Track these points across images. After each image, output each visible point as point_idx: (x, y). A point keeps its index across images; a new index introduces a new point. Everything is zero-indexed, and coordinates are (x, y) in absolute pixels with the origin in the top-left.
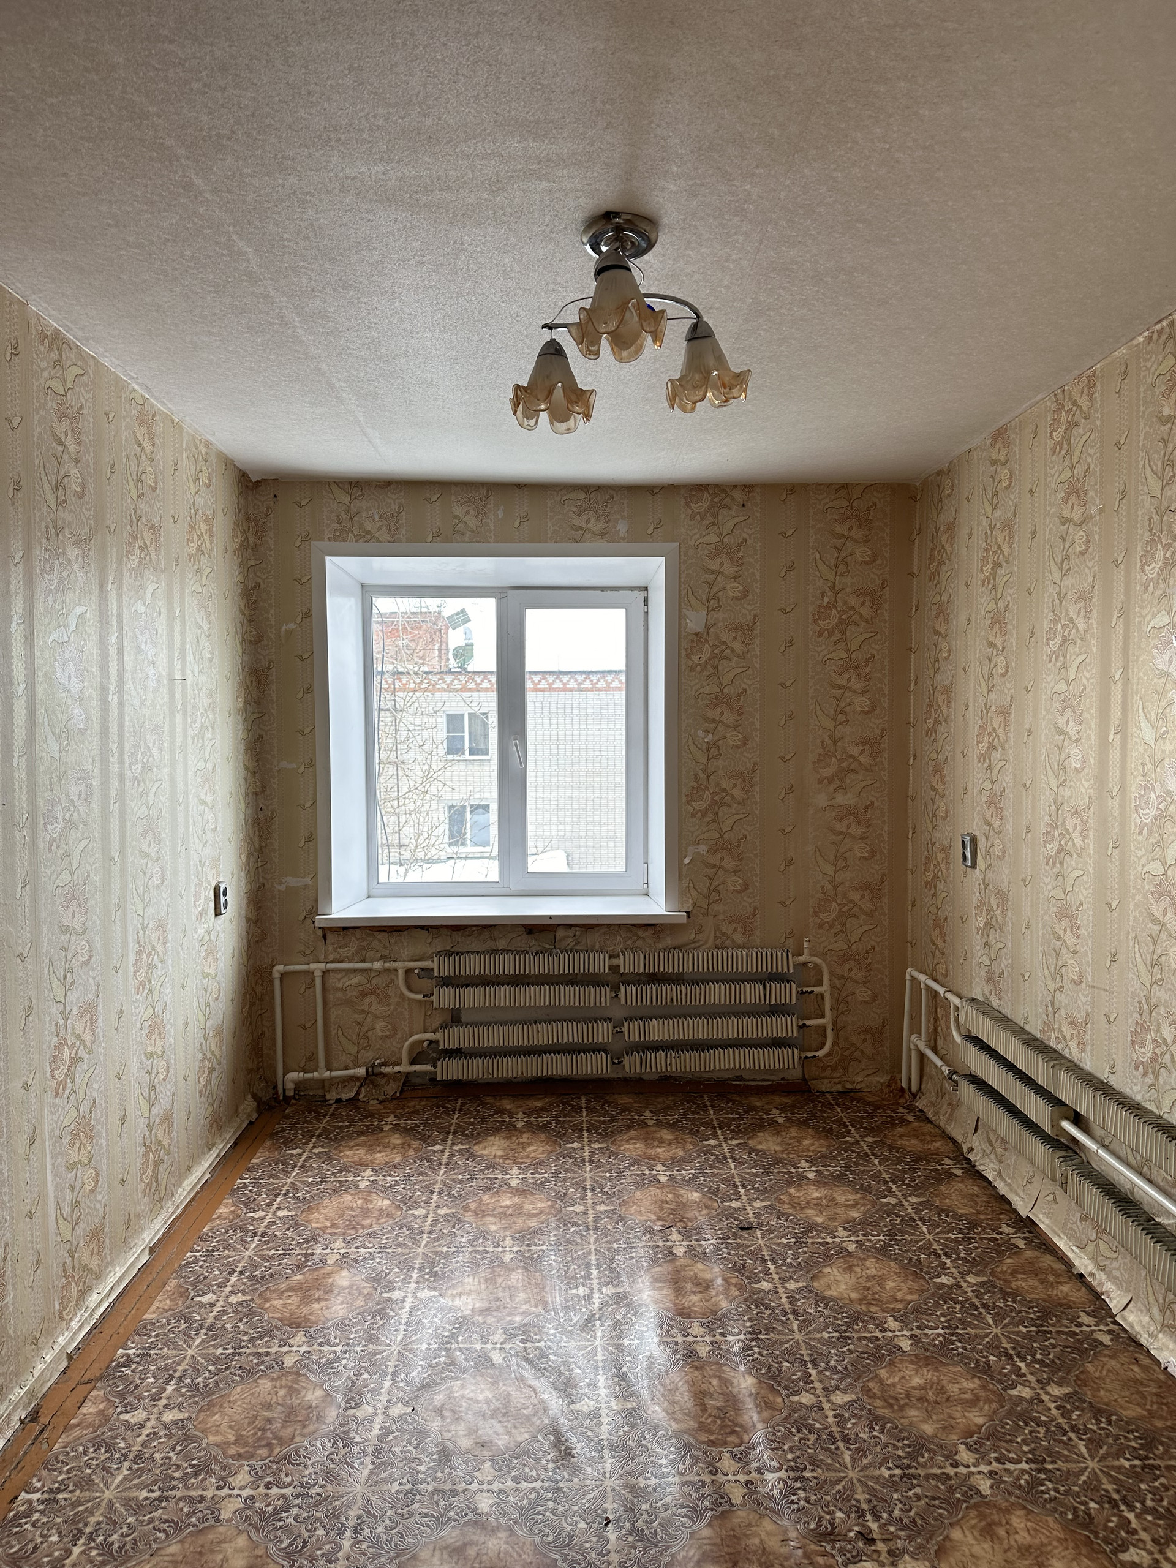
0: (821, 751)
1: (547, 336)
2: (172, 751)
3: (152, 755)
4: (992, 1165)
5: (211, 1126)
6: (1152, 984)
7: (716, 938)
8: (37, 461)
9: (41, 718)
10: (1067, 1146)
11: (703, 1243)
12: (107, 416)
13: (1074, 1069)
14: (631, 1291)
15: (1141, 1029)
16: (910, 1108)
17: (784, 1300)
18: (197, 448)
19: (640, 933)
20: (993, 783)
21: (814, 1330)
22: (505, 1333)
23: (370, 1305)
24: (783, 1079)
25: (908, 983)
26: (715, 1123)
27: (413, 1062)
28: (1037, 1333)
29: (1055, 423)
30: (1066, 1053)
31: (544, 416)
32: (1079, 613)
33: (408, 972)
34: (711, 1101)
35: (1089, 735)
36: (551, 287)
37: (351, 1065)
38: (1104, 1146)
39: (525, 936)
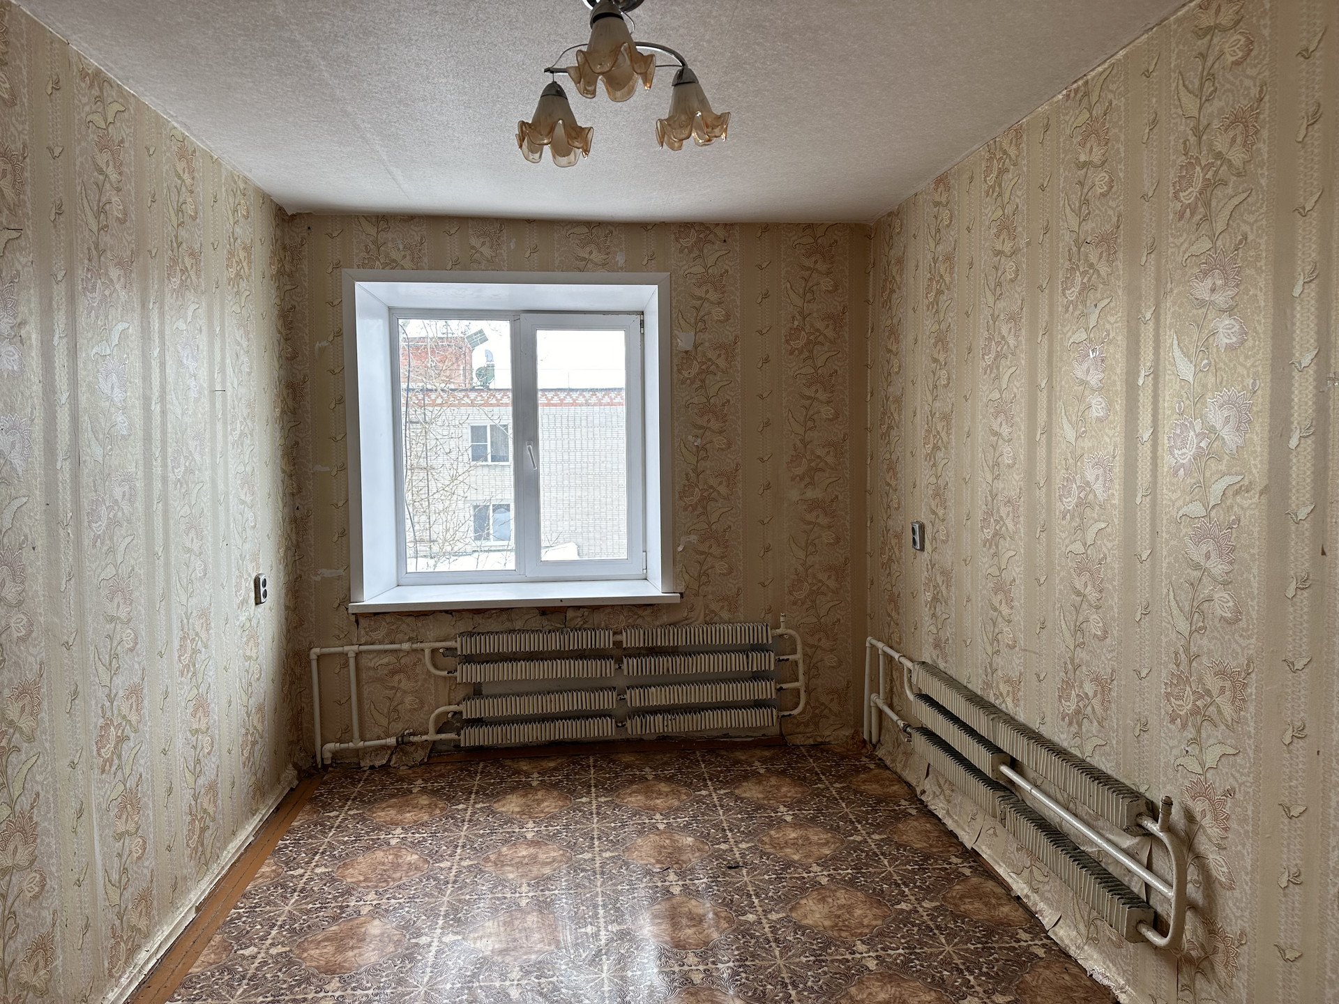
0: (794, 453)
1: (549, 79)
2: (213, 456)
3: (194, 459)
4: (941, 805)
5: (255, 795)
6: (1075, 647)
7: (705, 616)
8: (79, 189)
9: (85, 424)
10: (1005, 787)
11: (696, 882)
12: (148, 150)
13: (1011, 721)
14: (633, 928)
15: (1067, 685)
16: (872, 757)
17: (767, 930)
18: (235, 183)
19: (640, 612)
20: (937, 478)
21: (793, 955)
22: (521, 970)
23: (400, 951)
24: (764, 735)
25: (868, 650)
26: (706, 775)
27: (439, 732)
28: (983, 949)
29: (989, 169)
30: (1003, 707)
31: (547, 150)
32: (1010, 331)
33: (434, 651)
34: (703, 756)
35: (1019, 436)
36: (552, 37)
37: (382, 735)
38: (1036, 786)
39: (538, 617)
